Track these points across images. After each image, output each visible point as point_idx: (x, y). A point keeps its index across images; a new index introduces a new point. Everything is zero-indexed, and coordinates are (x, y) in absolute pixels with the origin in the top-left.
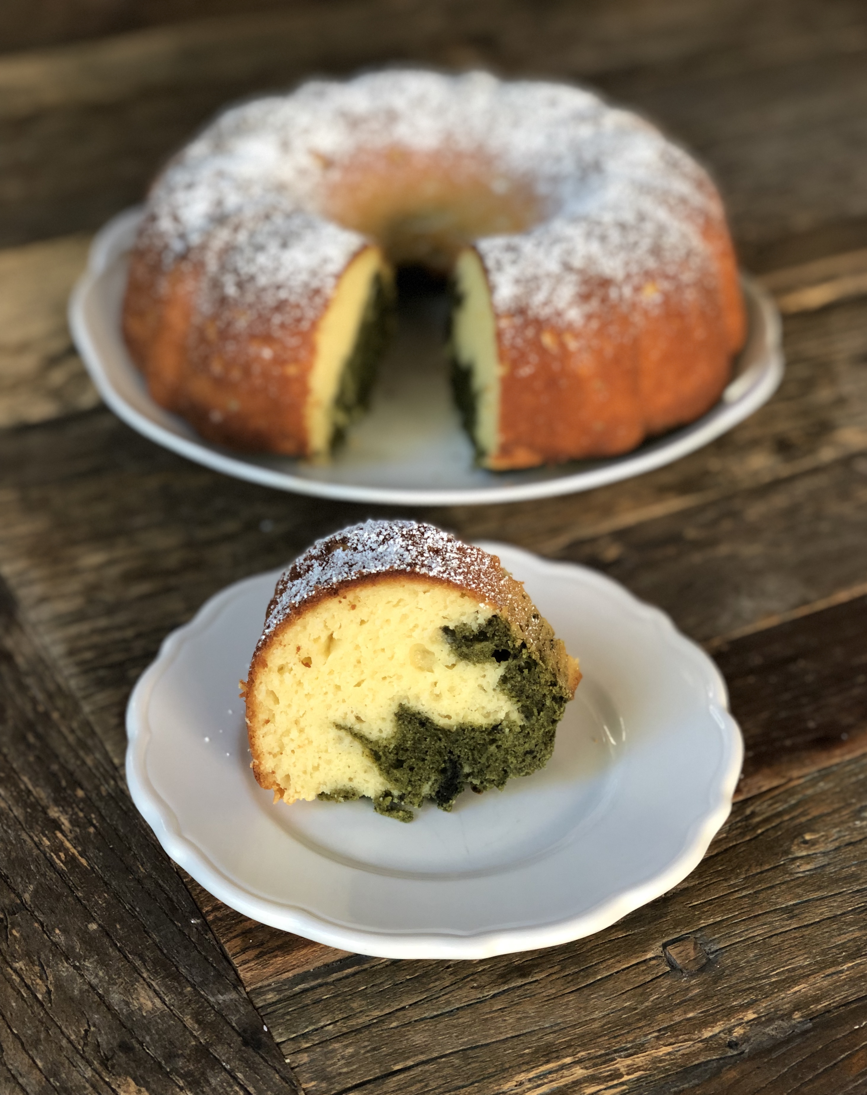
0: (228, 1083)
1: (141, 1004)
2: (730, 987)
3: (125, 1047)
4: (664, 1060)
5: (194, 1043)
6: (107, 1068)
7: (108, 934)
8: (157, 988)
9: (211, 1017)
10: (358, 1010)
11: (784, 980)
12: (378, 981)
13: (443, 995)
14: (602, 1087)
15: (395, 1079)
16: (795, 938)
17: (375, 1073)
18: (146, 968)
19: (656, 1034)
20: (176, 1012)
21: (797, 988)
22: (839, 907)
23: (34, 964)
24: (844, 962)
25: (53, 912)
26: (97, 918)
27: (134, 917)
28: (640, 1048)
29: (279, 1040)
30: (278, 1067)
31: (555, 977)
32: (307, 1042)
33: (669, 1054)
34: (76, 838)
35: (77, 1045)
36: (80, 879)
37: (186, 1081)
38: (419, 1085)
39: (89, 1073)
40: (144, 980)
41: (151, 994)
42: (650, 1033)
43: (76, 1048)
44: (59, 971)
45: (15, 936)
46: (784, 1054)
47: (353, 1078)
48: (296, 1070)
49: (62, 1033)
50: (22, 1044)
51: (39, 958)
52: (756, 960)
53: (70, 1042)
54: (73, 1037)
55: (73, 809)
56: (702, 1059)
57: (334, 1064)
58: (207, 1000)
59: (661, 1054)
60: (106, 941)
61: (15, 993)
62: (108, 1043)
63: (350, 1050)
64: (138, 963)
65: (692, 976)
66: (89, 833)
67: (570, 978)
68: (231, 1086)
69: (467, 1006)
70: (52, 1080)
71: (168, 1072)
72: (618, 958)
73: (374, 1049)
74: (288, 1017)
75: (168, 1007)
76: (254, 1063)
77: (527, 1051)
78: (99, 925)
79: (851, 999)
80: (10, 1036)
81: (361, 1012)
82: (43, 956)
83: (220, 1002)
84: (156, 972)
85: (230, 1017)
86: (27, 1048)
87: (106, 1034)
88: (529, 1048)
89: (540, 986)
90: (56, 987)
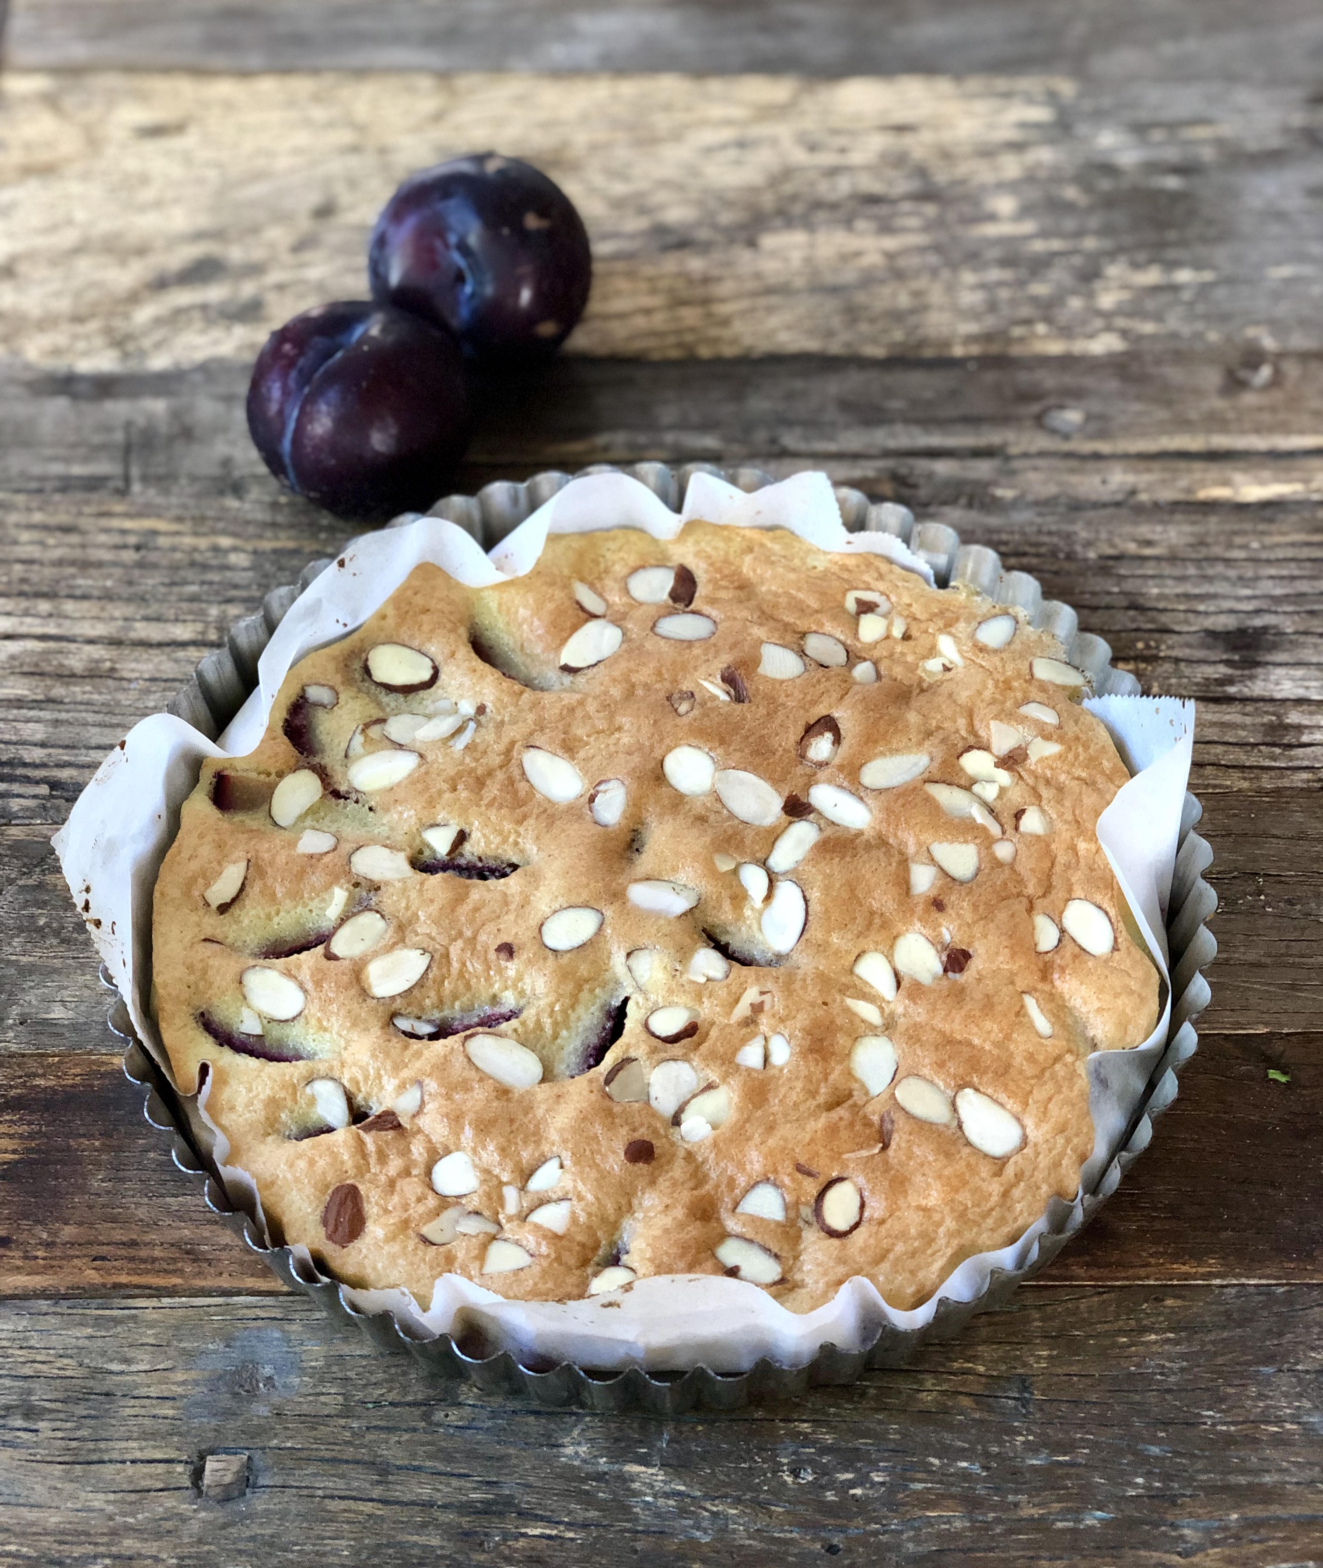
16: (361, 1513)
22: (447, 1495)
31: (60, 1434)
65: (204, 1507)
67: (74, 1444)
72: (144, 1443)
89: (36, 1438)
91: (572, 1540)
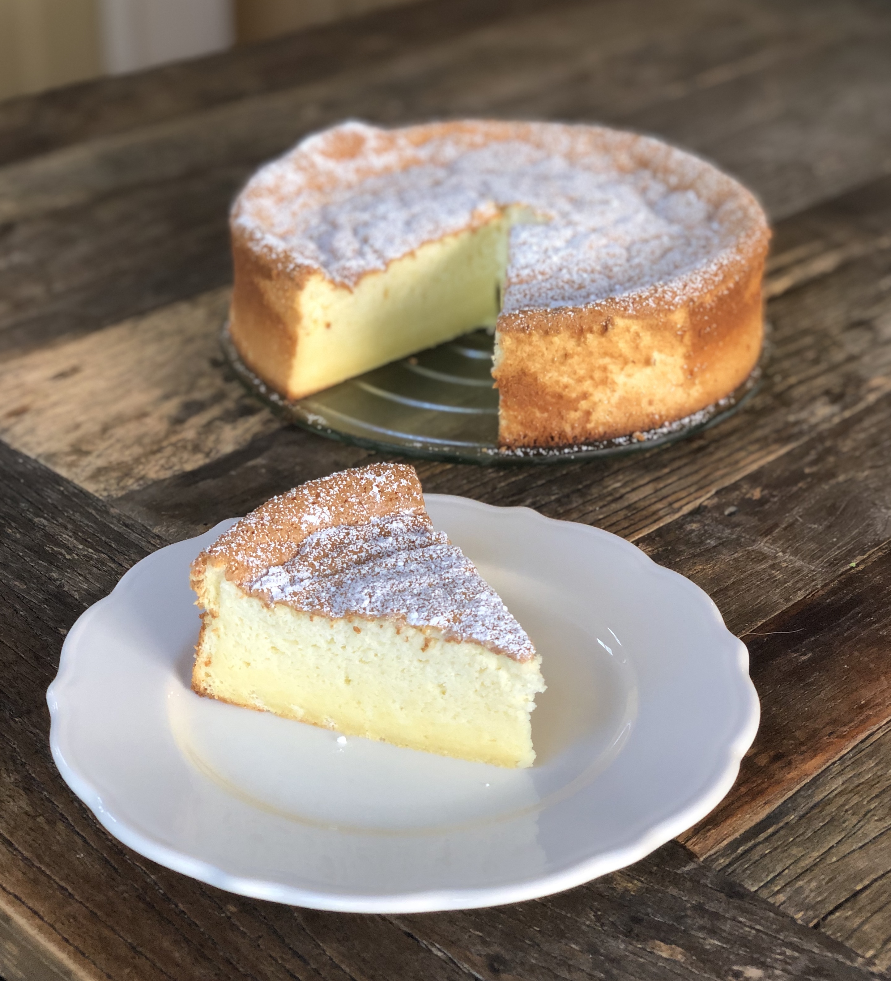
1: (624, 887)
5: (689, 905)
6: (633, 938)
9: (688, 884)
10: (800, 855)
12: (801, 832)
17: (845, 896)
20: (658, 887)
29: (753, 889)
30: (768, 907)
32: (776, 886)
37: (705, 933)
39: (622, 945)
43: (596, 930)
47: (830, 903)
48: (782, 907)
50: (551, 936)
53: (588, 926)
54: (588, 923)
58: (676, 873)
62: (621, 920)
63: (813, 884)
69: (882, 834)
73: (831, 880)
74: (748, 872)
75: (648, 885)
85: (703, 881)
86: (557, 938)
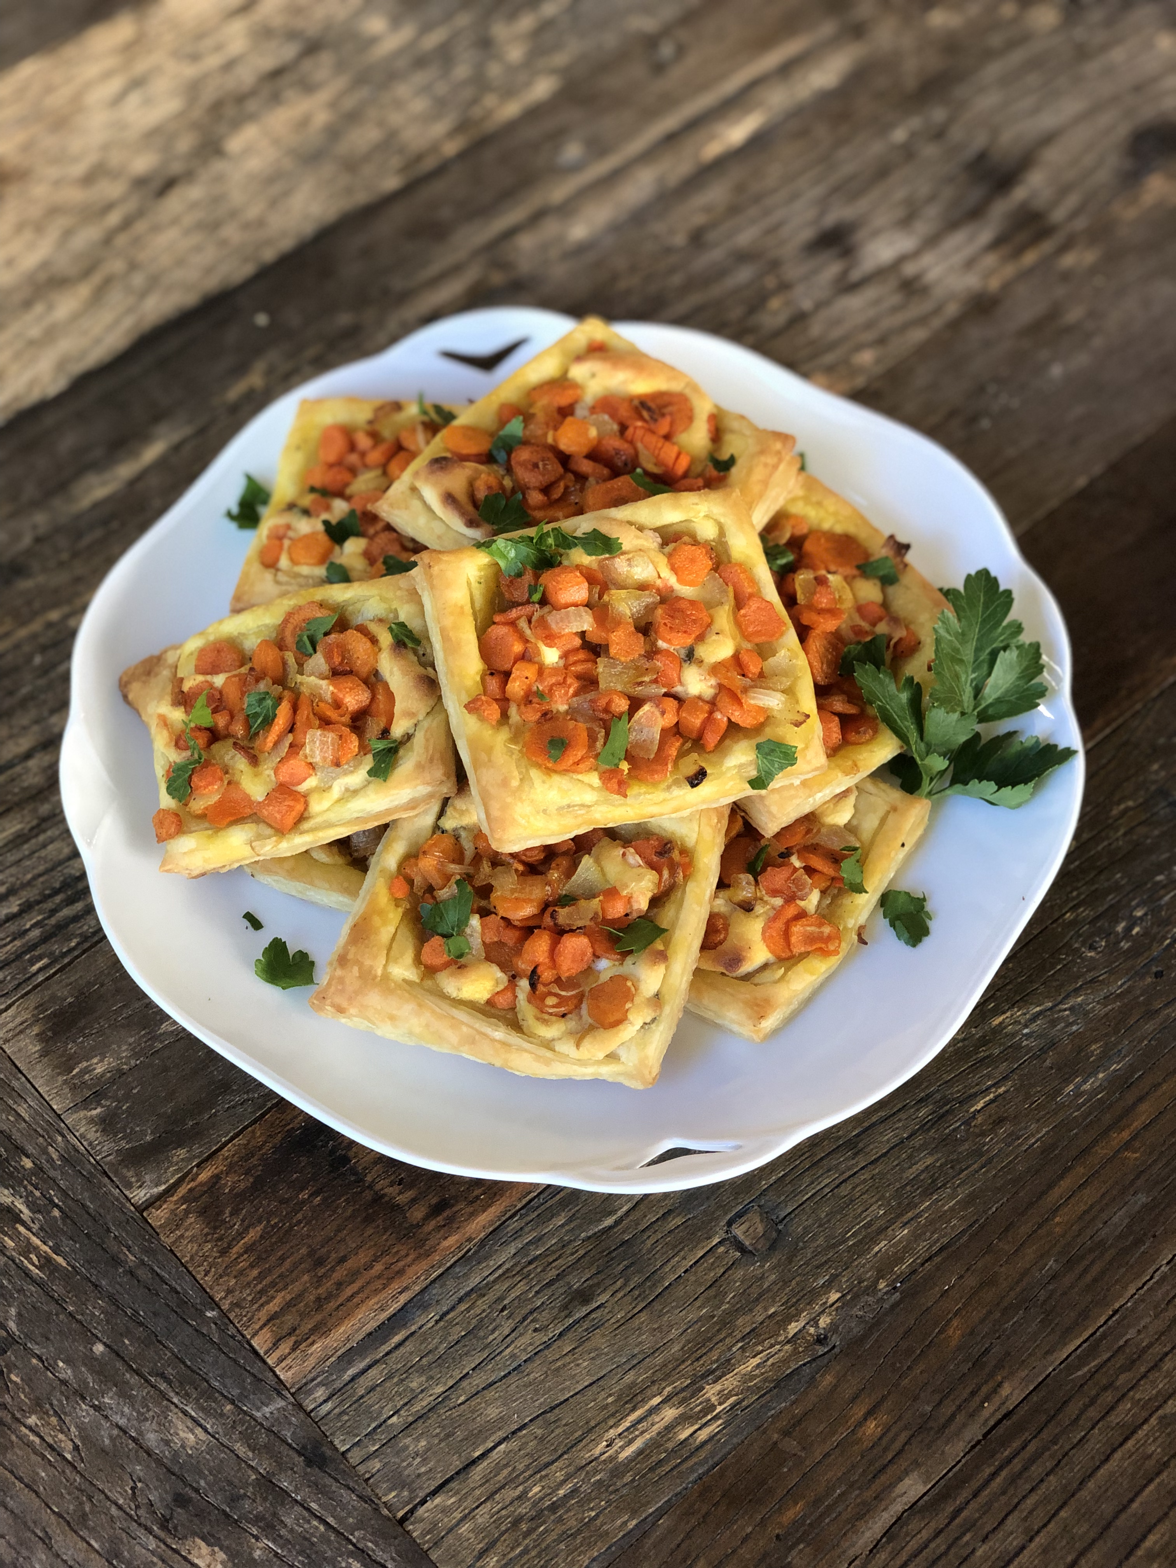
0: (304, 1519)
1: (182, 1440)
2: (807, 1264)
3: (180, 1500)
4: (756, 1376)
5: (254, 1477)
6: (170, 1531)
7: (118, 1355)
8: (193, 1414)
9: (263, 1438)
10: (419, 1390)
11: (860, 1242)
12: (430, 1347)
13: (507, 1347)
14: (696, 1427)
15: (479, 1468)
16: (865, 1181)
17: (457, 1466)
18: (174, 1391)
19: (740, 1344)
20: (224, 1440)
21: (877, 1249)
22: (905, 1128)
23: (49, 1416)
24: (922, 1202)
25: (48, 1339)
26: (99, 1335)
27: (141, 1324)
28: (726, 1366)
29: (343, 1449)
30: (351, 1484)
31: (620, 1295)
32: (374, 1445)
33: (758, 1366)
34: (41, 1229)
35: (128, 1510)
36: (65, 1288)
37: (259, 1527)
38: (505, 1472)
39: (152, 1544)
40: (177, 1406)
41: (190, 1423)
42: (734, 1345)
43: (127, 1514)
44: (79, 1418)
45: (15, 1383)
46: (876, 1340)
47: (434, 1479)
48: (372, 1480)
49: (107, 1498)
50: (68, 1523)
51: (51, 1405)
52: (829, 1221)
53: (120, 1507)
54: (121, 1501)
55: (25, 1187)
56: (794, 1366)
57: (410, 1465)
58: (251, 1416)
59: (749, 1369)
60: (119, 1365)
61: (40, 1459)
62: (162, 1499)
63: (423, 1443)
64: (163, 1386)
65: (764, 1260)
66: (55, 1217)
67: (637, 1293)
68: (309, 1522)
69: (536, 1354)
70: (114, 1562)
71: (236, 1521)
72: (682, 1253)
73: (448, 1436)
75: (213, 1437)
76: (325, 1486)
77: (610, 1400)
78: (105, 1344)
79: (935, 1248)
80: (52, 1517)
81: (422, 1391)
82: (55, 1402)
83: (268, 1415)
84: (187, 1394)
85: (283, 1432)
86: (76, 1528)
87: (156, 1489)
88: (610, 1395)
89: (607, 1311)
90: (83, 1439)
91: (1005, 1092)
